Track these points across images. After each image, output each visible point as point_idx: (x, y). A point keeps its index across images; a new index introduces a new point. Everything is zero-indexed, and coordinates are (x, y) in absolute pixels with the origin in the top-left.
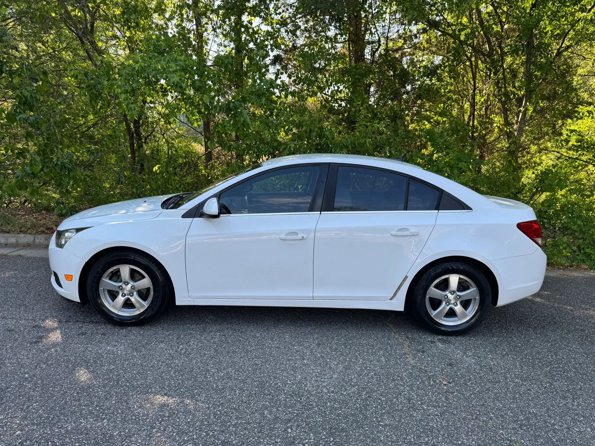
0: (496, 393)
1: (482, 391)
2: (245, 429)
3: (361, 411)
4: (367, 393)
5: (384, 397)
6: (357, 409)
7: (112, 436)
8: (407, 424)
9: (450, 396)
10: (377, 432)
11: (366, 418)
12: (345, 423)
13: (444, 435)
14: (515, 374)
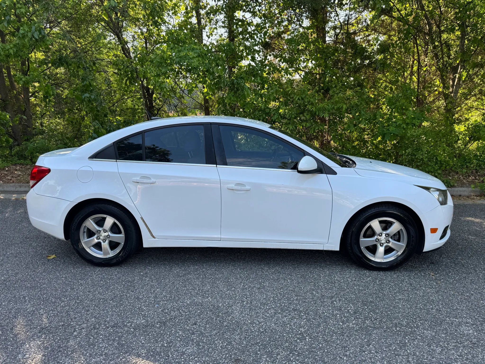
0: (471, 280)
1: (461, 279)
2: (304, 302)
3: (379, 291)
4: (379, 281)
5: (393, 283)
6: (376, 290)
7: (218, 307)
8: (415, 298)
9: (439, 282)
10: (396, 303)
11: (385, 295)
12: (371, 298)
13: (442, 304)
14: (482, 269)
